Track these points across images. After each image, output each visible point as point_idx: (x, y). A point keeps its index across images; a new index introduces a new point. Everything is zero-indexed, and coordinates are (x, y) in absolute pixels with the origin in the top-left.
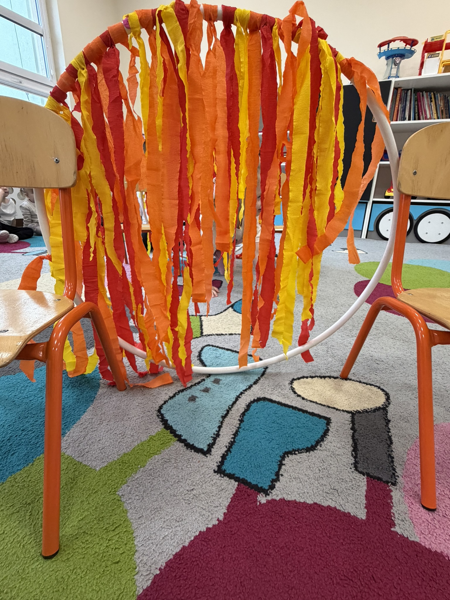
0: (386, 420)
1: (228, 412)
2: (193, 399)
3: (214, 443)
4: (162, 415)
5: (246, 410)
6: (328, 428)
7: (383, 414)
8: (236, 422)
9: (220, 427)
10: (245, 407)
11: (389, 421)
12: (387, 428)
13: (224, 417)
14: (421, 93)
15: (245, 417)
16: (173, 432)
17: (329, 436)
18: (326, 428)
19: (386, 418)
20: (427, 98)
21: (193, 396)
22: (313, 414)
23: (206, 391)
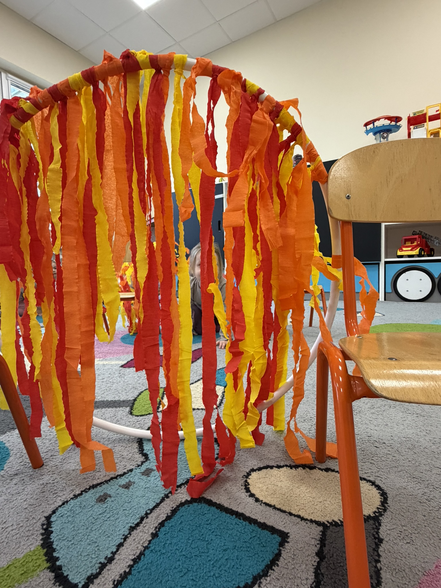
0: (375, 538)
1: (142, 519)
2: (103, 499)
5: (168, 518)
6: (280, 551)
7: (373, 528)
8: (146, 538)
9: (120, 545)
10: (170, 511)
11: (381, 541)
12: (376, 553)
13: (132, 529)
15: (163, 529)
16: (50, 552)
17: (278, 566)
18: (276, 551)
19: (377, 536)
21: (105, 495)
22: (263, 526)
23: (127, 486)
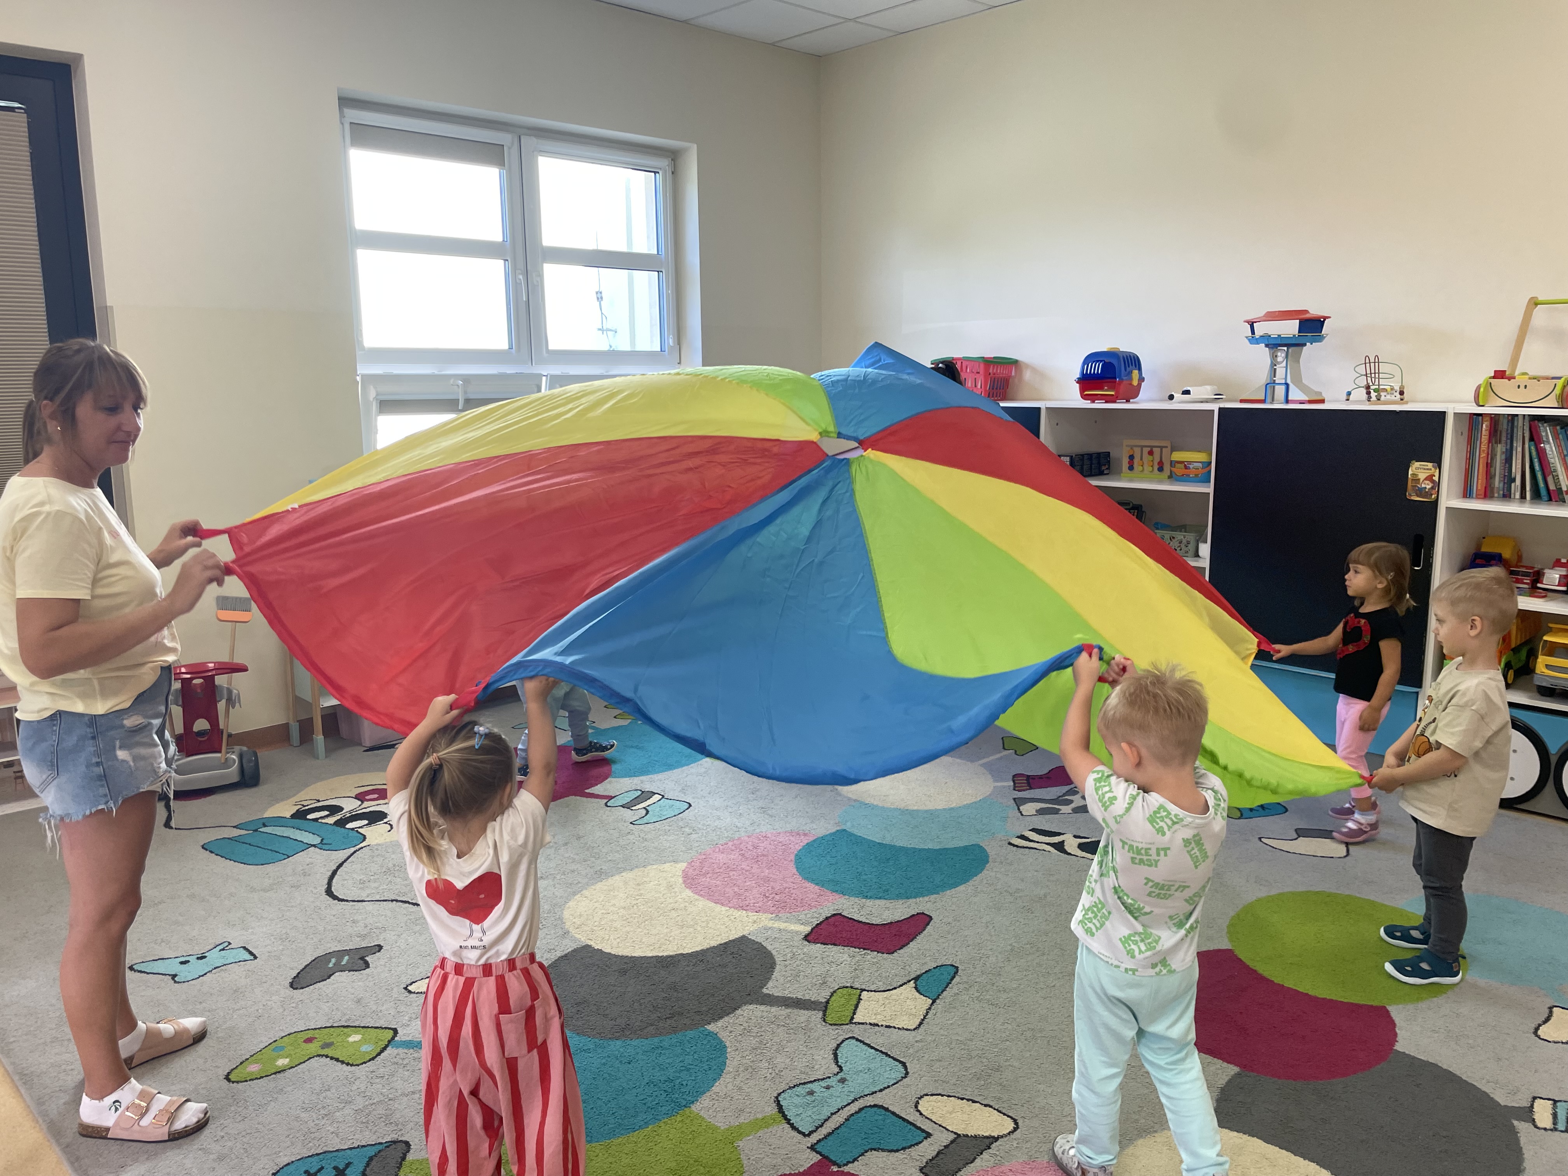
0: (988, 1146)
1: (839, 1110)
2: (811, 1093)
3: (815, 1131)
4: (779, 1101)
5: (856, 1113)
6: (923, 1139)
7: (989, 1142)
8: (842, 1120)
9: (826, 1120)
10: (858, 1109)
11: (990, 1148)
12: (982, 1151)
13: (832, 1114)
15: (853, 1116)
16: (785, 1116)
18: (921, 1139)
19: (990, 1145)
21: (812, 1091)
22: (919, 1128)
23: (828, 1088)
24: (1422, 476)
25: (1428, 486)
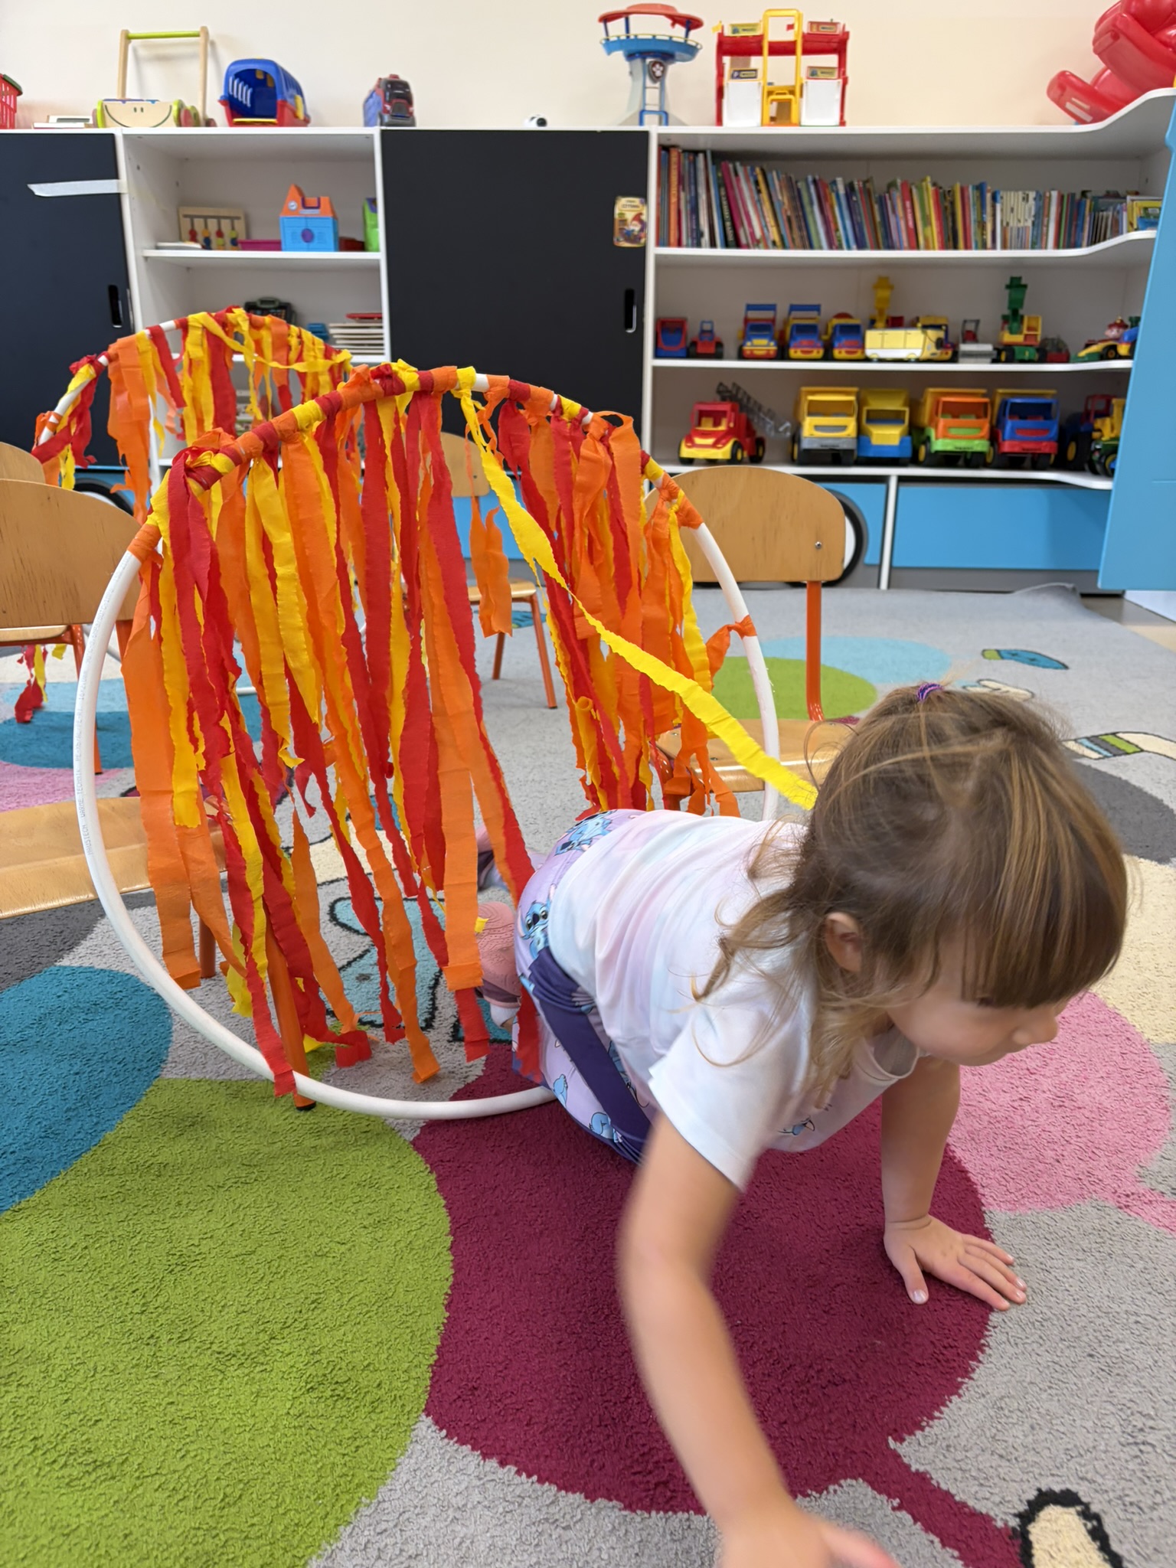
3: (433, 1020)
14: (731, 166)
20: (747, 180)
24: (629, 215)
25: (635, 227)
